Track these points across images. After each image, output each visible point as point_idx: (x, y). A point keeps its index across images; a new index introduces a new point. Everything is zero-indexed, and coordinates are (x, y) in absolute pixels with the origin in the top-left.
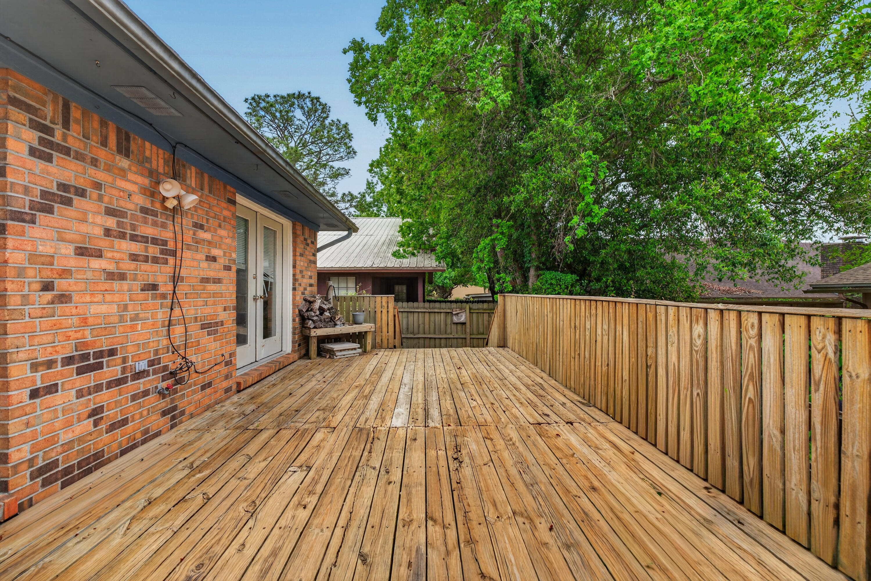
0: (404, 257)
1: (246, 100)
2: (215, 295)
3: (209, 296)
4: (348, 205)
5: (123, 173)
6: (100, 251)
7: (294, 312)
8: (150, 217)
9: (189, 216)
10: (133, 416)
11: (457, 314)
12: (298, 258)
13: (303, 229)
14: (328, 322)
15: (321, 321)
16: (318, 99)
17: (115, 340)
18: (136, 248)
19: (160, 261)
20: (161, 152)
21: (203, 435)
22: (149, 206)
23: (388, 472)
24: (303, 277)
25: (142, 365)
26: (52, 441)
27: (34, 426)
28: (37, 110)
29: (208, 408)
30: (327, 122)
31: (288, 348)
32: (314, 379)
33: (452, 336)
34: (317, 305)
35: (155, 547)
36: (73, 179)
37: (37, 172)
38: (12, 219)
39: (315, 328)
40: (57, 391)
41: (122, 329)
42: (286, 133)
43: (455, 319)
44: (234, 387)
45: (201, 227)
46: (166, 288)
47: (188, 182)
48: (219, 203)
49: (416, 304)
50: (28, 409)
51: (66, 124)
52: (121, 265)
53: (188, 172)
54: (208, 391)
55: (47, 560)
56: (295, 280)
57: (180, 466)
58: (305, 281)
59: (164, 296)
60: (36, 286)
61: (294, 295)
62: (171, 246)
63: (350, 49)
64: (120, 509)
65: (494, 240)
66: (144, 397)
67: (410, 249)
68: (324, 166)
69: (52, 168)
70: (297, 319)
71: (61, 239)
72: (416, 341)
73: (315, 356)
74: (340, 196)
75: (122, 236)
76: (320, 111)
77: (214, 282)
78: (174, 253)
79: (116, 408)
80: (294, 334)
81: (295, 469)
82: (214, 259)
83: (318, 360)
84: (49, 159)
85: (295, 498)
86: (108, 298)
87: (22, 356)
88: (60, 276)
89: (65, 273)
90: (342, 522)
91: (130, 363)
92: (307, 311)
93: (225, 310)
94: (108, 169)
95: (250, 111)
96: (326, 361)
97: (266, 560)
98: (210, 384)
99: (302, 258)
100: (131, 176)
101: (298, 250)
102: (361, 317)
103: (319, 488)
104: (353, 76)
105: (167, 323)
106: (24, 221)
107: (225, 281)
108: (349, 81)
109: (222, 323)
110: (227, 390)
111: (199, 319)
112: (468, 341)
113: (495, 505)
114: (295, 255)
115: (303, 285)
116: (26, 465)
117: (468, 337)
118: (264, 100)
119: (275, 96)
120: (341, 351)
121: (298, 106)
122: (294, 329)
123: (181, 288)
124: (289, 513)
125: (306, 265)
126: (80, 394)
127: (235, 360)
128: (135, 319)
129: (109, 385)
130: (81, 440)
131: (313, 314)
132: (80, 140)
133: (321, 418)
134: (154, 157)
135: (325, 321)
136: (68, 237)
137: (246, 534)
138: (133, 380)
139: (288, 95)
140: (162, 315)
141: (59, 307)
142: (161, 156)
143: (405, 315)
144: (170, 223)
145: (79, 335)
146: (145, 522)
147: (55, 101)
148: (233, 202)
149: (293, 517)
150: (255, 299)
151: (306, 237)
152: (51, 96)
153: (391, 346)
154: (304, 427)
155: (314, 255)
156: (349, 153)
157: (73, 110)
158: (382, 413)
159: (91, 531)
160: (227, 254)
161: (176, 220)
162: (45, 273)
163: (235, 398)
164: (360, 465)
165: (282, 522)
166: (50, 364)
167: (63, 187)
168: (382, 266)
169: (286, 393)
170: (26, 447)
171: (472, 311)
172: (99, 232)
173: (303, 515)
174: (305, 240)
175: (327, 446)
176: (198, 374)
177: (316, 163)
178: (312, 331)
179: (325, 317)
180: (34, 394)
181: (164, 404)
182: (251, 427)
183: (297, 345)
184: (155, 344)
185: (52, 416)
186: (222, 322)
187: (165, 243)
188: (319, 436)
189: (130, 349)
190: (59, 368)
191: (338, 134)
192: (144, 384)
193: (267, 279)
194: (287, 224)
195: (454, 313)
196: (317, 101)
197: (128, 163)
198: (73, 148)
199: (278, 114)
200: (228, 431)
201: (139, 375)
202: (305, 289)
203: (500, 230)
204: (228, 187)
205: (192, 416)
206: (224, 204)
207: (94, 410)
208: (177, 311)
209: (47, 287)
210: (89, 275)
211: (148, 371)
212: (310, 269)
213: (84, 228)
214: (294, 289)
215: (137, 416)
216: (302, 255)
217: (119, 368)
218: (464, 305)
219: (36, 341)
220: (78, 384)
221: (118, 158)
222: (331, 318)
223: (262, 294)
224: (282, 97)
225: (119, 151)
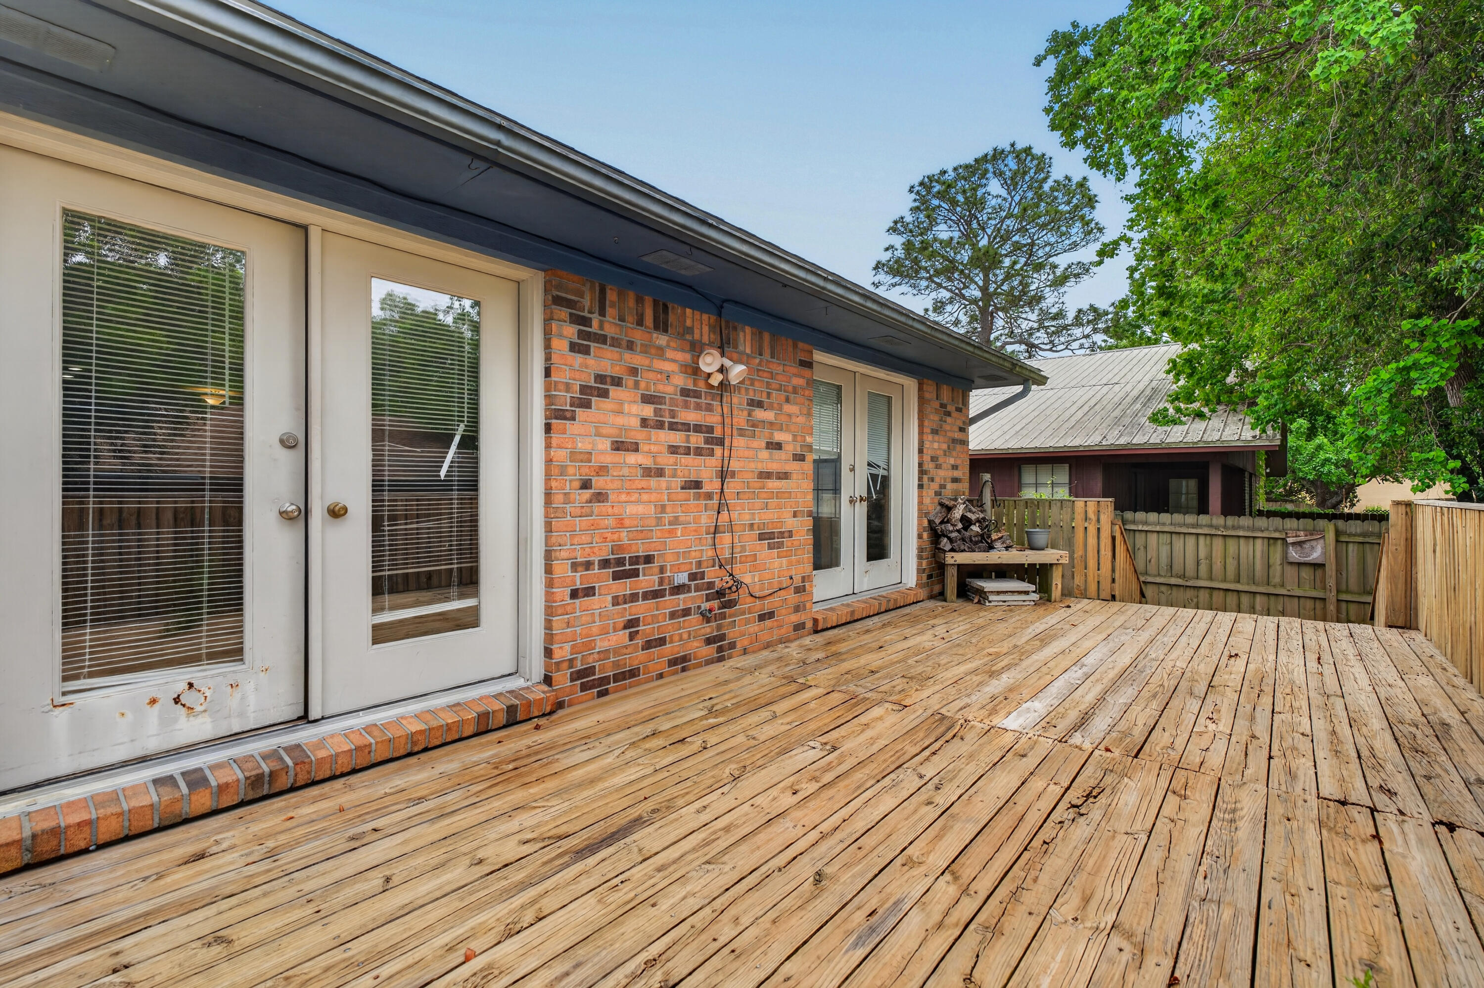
0: (1174, 422)
1: (911, 189)
2: (779, 495)
3: (771, 495)
4: (1088, 330)
5: (660, 352)
6: (637, 444)
7: (920, 524)
8: (693, 400)
9: (743, 391)
10: (671, 636)
11: (1300, 544)
12: (929, 437)
13: (938, 389)
14: (976, 543)
15: (963, 539)
16: (1028, 150)
17: (653, 545)
18: (677, 438)
19: (704, 452)
20: (705, 317)
21: (743, 677)
22: (691, 387)
23: (937, 788)
24: (938, 467)
25: (682, 578)
26: (589, 646)
27: (574, 626)
28: (576, 302)
29: (768, 646)
30: (1046, 187)
31: (911, 579)
32: (930, 632)
33: (1285, 592)
34: (958, 513)
35: (633, 778)
36: (609, 368)
37: (577, 367)
38: (556, 418)
39: (953, 550)
40: (594, 595)
41: (659, 534)
42: (975, 225)
43: (1294, 554)
44: (809, 625)
45: (760, 404)
46: (711, 485)
47: (741, 348)
48: (787, 368)
49: (1204, 519)
50: (569, 608)
51: (602, 313)
52: (659, 460)
53: (741, 335)
54: (768, 623)
55: (556, 757)
56: (922, 472)
57: (701, 706)
58: (944, 474)
59: (709, 496)
60: (577, 484)
61: (920, 497)
62: (717, 433)
63: (1048, 52)
64: (627, 732)
65: (1407, 369)
66: (684, 616)
67: (1196, 405)
68: (1039, 267)
69: (590, 361)
70: (925, 535)
71: (598, 434)
72: (1190, 593)
73: (954, 597)
74: (1071, 315)
75: (660, 425)
76: (1032, 171)
77: (779, 478)
78: (721, 442)
79: (653, 623)
80: (920, 557)
81: (817, 745)
82: (778, 446)
83: (959, 604)
84: (585, 351)
85: (792, 779)
86: (645, 497)
87: (564, 554)
88: (598, 474)
89: (602, 470)
90: (825, 827)
91: (668, 574)
92: (942, 522)
93: (795, 515)
94: (645, 350)
95: (917, 204)
96: (969, 607)
97: (715, 832)
98: (771, 615)
99: (936, 438)
100: (669, 354)
101: (926, 423)
102: (1041, 537)
103: (828, 777)
104: (1057, 98)
105: (712, 530)
106: (565, 418)
107: (794, 476)
108: (1047, 111)
109: (790, 534)
110: (799, 627)
111: (756, 527)
112: (1332, 607)
113: (1086, 900)
114: (921, 433)
115: (937, 479)
116: (565, 665)
117: (1332, 596)
118: (937, 181)
119: (955, 169)
120: (999, 593)
121: (994, 173)
122: (921, 550)
123: (732, 485)
124: (774, 792)
125: (945, 446)
126: (616, 602)
127: (811, 587)
128: (675, 521)
129: (647, 596)
130: (617, 651)
131: (951, 528)
132: (616, 324)
133: (899, 688)
134: (697, 325)
135: (971, 540)
136: (604, 431)
137: (715, 798)
138: (671, 594)
139: (976, 160)
140: (706, 519)
141: (596, 507)
142: (706, 322)
143: (1165, 538)
144: (716, 404)
145: (615, 537)
146: (640, 750)
147: (592, 288)
148: (807, 364)
149: (774, 799)
150: (852, 501)
151: (945, 401)
152: (588, 285)
153: (1105, 594)
154: (866, 695)
155: (963, 430)
156: (1090, 232)
157: (608, 292)
158: (1000, 702)
159: (597, 744)
160: (799, 438)
161: (725, 399)
162: (585, 471)
163: (807, 641)
164: (905, 766)
165: (758, 801)
166: (588, 565)
167: (600, 378)
168: (1122, 441)
169: (875, 645)
170: (567, 647)
171: (1343, 539)
172: (635, 422)
173: (789, 800)
174: (943, 406)
175: (880, 727)
176: (753, 599)
177: (1026, 264)
178: (949, 555)
179: (973, 534)
180: (574, 594)
181: (709, 629)
182: (800, 681)
183: (925, 576)
184: (698, 554)
185: (589, 619)
186: (790, 532)
187: (710, 429)
188: (877, 712)
189: (670, 558)
190: (596, 571)
191: (1068, 203)
192: (684, 602)
193: (874, 471)
194: (910, 384)
195: (1290, 540)
196: (1027, 155)
197: (666, 338)
198: (609, 335)
199: (960, 198)
200: (772, 679)
201: (678, 589)
202: (942, 486)
203: (1429, 344)
204: (801, 345)
205: (745, 652)
206: (794, 369)
207: (630, 621)
208: (725, 515)
209: (586, 485)
210: (625, 471)
211: (689, 587)
212: (954, 453)
213: (620, 420)
214: (921, 486)
215: (676, 638)
216: (935, 432)
217: (656, 578)
218: (1321, 523)
219: (575, 541)
220: (614, 590)
221: (655, 335)
222: (982, 536)
223: (865, 495)
224: (967, 167)
225: (656, 327)
